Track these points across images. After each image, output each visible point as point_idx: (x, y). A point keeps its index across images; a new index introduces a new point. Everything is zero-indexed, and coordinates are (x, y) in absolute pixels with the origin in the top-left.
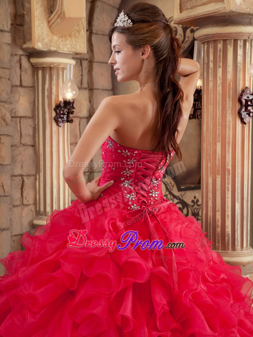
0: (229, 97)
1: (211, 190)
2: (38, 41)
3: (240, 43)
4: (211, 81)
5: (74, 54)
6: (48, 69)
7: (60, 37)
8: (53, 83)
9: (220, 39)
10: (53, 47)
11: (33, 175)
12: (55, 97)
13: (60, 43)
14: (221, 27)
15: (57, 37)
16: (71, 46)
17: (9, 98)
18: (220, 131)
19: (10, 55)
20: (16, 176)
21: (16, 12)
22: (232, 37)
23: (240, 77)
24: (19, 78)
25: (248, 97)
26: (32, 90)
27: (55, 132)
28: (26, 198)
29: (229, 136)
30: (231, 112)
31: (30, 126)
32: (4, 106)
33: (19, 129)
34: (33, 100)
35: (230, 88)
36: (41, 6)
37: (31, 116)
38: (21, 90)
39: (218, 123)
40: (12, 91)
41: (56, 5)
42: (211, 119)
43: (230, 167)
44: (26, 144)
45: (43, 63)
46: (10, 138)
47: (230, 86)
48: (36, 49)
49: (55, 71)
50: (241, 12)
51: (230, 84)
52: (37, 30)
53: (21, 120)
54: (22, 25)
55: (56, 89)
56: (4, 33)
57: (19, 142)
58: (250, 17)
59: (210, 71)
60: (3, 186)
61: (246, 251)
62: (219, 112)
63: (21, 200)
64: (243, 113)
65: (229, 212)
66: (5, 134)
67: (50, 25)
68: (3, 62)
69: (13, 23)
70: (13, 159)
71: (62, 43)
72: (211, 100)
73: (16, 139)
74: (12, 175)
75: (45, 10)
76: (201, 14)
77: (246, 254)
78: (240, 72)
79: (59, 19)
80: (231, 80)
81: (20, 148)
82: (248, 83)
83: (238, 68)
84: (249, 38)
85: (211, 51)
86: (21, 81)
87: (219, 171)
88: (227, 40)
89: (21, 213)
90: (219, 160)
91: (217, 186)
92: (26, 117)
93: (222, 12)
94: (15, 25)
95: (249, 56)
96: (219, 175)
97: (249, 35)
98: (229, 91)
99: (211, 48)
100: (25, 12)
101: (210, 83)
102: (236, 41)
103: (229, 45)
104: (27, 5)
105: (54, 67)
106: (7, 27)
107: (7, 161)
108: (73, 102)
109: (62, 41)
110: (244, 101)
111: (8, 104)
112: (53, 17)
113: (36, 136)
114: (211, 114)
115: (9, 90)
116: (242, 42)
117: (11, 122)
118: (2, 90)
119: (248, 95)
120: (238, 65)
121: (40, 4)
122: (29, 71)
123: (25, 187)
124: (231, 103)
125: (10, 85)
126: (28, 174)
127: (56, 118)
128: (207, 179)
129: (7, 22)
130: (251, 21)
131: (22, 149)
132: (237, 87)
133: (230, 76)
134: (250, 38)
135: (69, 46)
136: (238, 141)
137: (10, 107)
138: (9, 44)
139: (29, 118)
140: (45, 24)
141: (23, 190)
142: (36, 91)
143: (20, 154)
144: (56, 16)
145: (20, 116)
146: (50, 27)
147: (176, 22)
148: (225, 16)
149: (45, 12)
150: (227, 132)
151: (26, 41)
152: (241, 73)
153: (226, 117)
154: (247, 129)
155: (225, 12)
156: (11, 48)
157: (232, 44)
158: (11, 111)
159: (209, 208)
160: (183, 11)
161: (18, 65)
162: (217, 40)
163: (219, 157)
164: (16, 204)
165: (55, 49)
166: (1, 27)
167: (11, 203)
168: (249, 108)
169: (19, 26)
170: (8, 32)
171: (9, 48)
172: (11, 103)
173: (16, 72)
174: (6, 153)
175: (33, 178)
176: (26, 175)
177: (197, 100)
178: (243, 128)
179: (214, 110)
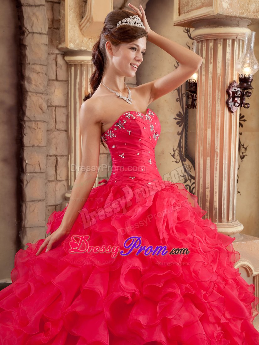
0: (219, 90)
1: (202, 170)
2: (70, 42)
3: (229, 42)
6: (79, 65)
7: (90, 39)
8: (83, 78)
9: (211, 38)
10: (83, 47)
11: (66, 156)
12: (84, 90)
13: (90, 44)
14: (212, 28)
15: (87, 39)
17: (45, 90)
18: (211, 118)
19: (47, 54)
20: (51, 156)
21: (53, 17)
22: (221, 37)
23: (228, 72)
24: (55, 73)
25: (235, 90)
26: (66, 83)
28: (59, 175)
29: (218, 123)
30: (220, 103)
31: (64, 114)
32: (41, 96)
33: (54, 116)
34: (66, 92)
35: (219, 81)
36: (74, 12)
37: (65, 106)
38: (56, 83)
39: (208, 112)
40: (49, 84)
41: (86, 11)
42: (203, 108)
43: (218, 150)
44: (60, 129)
45: (74, 61)
46: (46, 124)
47: (220, 79)
48: (68, 49)
49: (85, 67)
50: (228, 15)
52: (70, 32)
53: (56, 109)
54: (58, 29)
55: (85, 83)
56: (42, 35)
57: (54, 128)
58: (237, 19)
60: (39, 164)
61: (231, 223)
62: (210, 102)
63: (56, 176)
64: (230, 103)
65: (216, 189)
66: (42, 120)
67: (81, 29)
68: (41, 60)
69: (50, 27)
70: (49, 142)
71: (91, 43)
72: (203, 92)
73: (52, 125)
74: (48, 155)
75: (77, 15)
76: (195, 17)
77: (230, 226)
78: (228, 67)
79: (88, 23)
80: (220, 74)
81: (55, 133)
82: (236, 77)
83: (227, 64)
84: (236, 38)
85: (204, 49)
86: (56, 75)
87: (209, 154)
88: (217, 39)
89: (55, 188)
90: (209, 144)
91: (207, 167)
92: (60, 106)
93: (212, 15)
94: (52, 29)
95: (237, 53)
96: (209, 157)
97: (237, 35)
98: (219, 84)
99: (204, 46)
100: (61, 18)
101: (203, 76)
102: (225, 40)
103: (219, 44)
104: (62, 11)
105: (84, 64)
106: (45, 30)
107: (43, 143)
110: (231, 93)
111: (45, 95)
112: (84, 22)
113: (69, 123)
114: (203, 104)
115: (46, 84)
116: (231, 41)
117: (48, 110)
118: (40, 84)
119: (235, 88)
120: (227, 61)
121: (72, 10)
122: (64, 67)
123: (58, 166)
124: (220, 95)
125: (47, 79)
126: (61, 155)
128: (199, 160)
129: (45, 26)
130: (239, 23)
131: (56, 133)
132: (226, 81)
133: (219, 71)
134: (238, 38)
136: (226, 127)
137: (47, 97)
138: (46, 45)
139: (64, 107)
140: (77, 27)
141: (57, 168)
142: (70, 84)
143: (54, 137)
144: (86, 21)
145: (55, 105)
146: (81, 30)
147: (175, 24)
148: (215, 19)
149: (77, 17)
150: (216, 119)
151: (61, 42)
152: (229, 69)
153: (216, 107)
154: (234, 117)
155: (214, 15)
156: (48, 48)
157: (222, 43)
158: (47, 101)
159: (200, 186)
160: (181, 14)
161: (54, 62)
162: (209, 39)
163: (209, 141)
164: (51, 179)
165: (85, 49)
166: (40, 31)
167: (46, 178)
168: (236, 99)
169: (56, 29)
170: (46, 34)
171: (47, 48)
172: (48, 94)
173: (52, 68)
174: (42, 136)
175: (66, 158)
176: (60, 156)
177: (195, 92)
178: (231, 117)
179: (206, 100)
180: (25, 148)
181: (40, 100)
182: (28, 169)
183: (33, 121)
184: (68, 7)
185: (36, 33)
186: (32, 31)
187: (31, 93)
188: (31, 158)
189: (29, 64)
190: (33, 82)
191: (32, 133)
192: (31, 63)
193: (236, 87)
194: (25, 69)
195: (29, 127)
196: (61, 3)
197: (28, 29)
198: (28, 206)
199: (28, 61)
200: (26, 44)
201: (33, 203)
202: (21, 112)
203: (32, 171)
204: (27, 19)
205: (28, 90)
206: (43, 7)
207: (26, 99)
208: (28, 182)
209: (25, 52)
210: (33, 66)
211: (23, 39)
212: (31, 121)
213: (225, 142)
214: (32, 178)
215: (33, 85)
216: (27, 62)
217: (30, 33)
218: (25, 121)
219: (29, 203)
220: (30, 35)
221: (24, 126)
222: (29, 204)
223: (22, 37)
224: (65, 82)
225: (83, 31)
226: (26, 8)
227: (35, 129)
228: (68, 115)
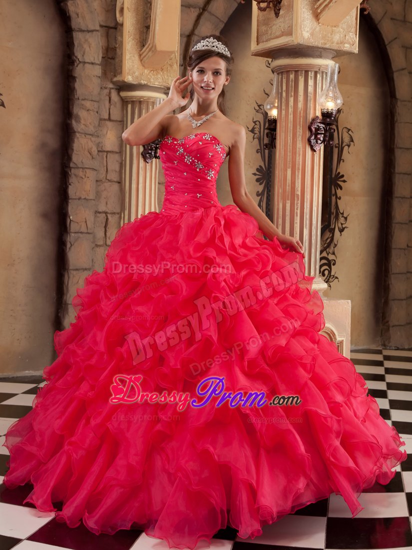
0: (300, 125)
1: (281, 216)
2: (128, 74)
3: (311, 74)
5: (166, 89)
6: (138, 103)
7: (151, 71)
9: (291, 70)
10: (143, 81)
11: (118, 213)
13: (151, 77)
14: (292, 59)
15: (149, 71)
16: (163, 80)
17: (96, 131)
18: (291, 157)
19: (99, 88)
20: (100, 213)
21: (108, 45)
22: (302, 68)
23: (310, 106)
24: (108, 111)
25: (318, 126)
27: (141, 168)
28: (109, 238)
29: (299, 162)
30: (301, 140)
31: (117, 161)
32: (91, 139)
33: (105, 164)
35: (300, 117)
36: (133, 39)
37: (118, 151)
38: (109, 124)
39: (288, 150)
40: (100, 125)
41: (149, 38)
42: (283, 147)
43: (299, 193)
44: (112, 180)
45: (132, 97)
46: (95, 172)
47: (301, 114)
48: (125, 82)
50: (309, 44)
52: (128, 63)
53: (108, 155)
54: (113, 58)
56: (95, 66)
57: (105, 178)
58: (319, 50)
60: (86, 222)
62: (290, 139)
63: (105, 239)
64: (312, 141)
66: (91, 167)
67: (141, 59)
68: (92, 95)
69: (104, 56)
70: (98, 194)
71: (153, 77)
72: (283, 128)
73: (102, 174)
74: (96, 211)
75: (137, 43)
76: (274, 47)
78: (311, 101)
79: (150, 53)
80: (301, 109)
81: (105, 184)
82: (319, 112)
83: (309, 97)
84: (319, 70)
85: (284, 81)
86: (109, 114)
87: (289, 197)
88: (298, 71)
90: (289, 186)
92: (113, 152)
93: (291, 44)
94: (106, 58)
95: (320, 86)
96: (289, 200)
97: (319, 67)
99: (285, 78)
100: (117, 46)
101: (283, 112)
102: (307, 72)
103: (300, 76)
104: (119, 38)
105: (144, 101)
106: (98, 60)
107: (92, 196)
109: (154, 75)
110: (313, 130)
111: (95, 137)
112: (145, 51)
113: (122, 172)
114: (283, 141)
115: (97, 124)
116: (313, 73)
117: (98, 156)
118: (90, 123)
120: (309, 95)
121: (132, 37)
122: (119, 105)
123: (109, 226)
124: (301, 131)
125: (98, 118)
126: (112, 212)
127: (143, 154)
128: (278, 205)
129: (98, 55)
130: (322, 54)
131: (107, 184)
132: (308, 116)
133: (300, 105)
134: (321, 70)
135: (160, 80)
136: (308, 167)
137: (97, 140)
138: (99, 77)
139: (117, 153)
140: (137, 57)
141: (107, 229)
143: (105, 190)
144: (148, 49)
145: (106, 150)
146: (141, 61)
147: (253, 54)
149: (137, 45)
150: (297, 158)
151: (116, 74)
152: (312, 103)
153: (296, 144)
154: (317, 156)
155: (293, 45)
156: (101, 81)
157: (304, 74)
158: (98, 145)
160: (260, 43)
161: (108, 98)
162: (289, 71)
163: (289, 182)
164: (98, 244)
165: (146, 83)
166: (92, 60)
167: (93, 242)
168: (319, 136)
169: (111, 59)
170: (99, 65)
171: (99, 81)
172: (99, 137)
173: (105, 105)
174: (90, 187)
175: (117, 216)
176: (110, 213)
177: (274, 129)
178: (313, 156)
179: (286, 138)
180: (70, 201)
181: (90, 144)
182: (73, 227)
183: (81, 168)
184: (128, 34)
185: (88, 63)
186: (83, 61)
187: (80, 134)
188: (76, 214)
189: (79, 99)
190: (82, 121)
191: (79, 182)
193: (319, 123)
194: (73, 105)
195: (75, 175)
196: (118, 29)
197: (78, 57)
198: (71, 276)
199: (78, 96)
200: (76, 76)
201: (77, 272)
202: (66, 157)
203: (77, 231)
204: (78, 46)
205: (76, 130)
206: (97, 32)
207: (73, 142)
208: (71, 245)
209: (74, 85)
210: (83, 102)
211: (72, 70)
212: (78, 168)
213: (307, 184)
214: (77, 240)
215: (82, 124)
216: (76, 97)
217: (80, 62)
218: (70, 168)
220: (81, 65)
221: (70, 173)
222: (72, 273)
223: (71, 68)
224: (120, 123)
225: (144, 62)
226: (77, 33)
227: (82, 178)
228: (121, 164)
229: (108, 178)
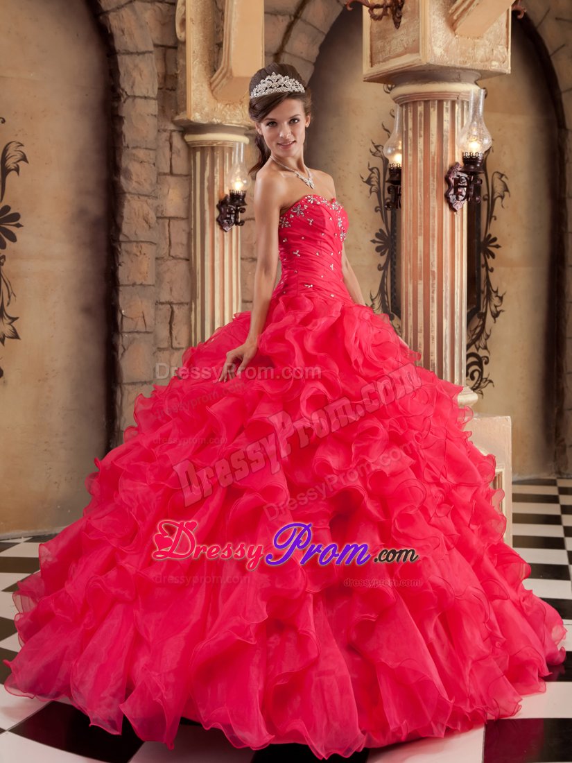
0: (433, 176)
1: (412, 302)
2: (195, 110)
3: (447, 105)
4: (410, 155)
5: (248, 129)
6: (210, 149)
7: (226, 105)
8: (215, 170)
9: (419, 99)
10: (216, 119)
11: (187, 304)
12: (218, 189)
13: (227, 113)
14: (420, 85)
15: (223, 105)
16: (243, 116)
17: (153, 191)
18: (422, 220)
19: (156, 131)
20: (162, 303)
21: (166, 71)
22: (434, 97)
23: (446, 150)
24: (169, 162)
25: (459, 176)
26: (187, 180)
27: (217, 239)
28: (176, 338)
29: (434, 227)
30: (435, 196)
31: (184, 230)
32: (146, 201)
33: (168, 235)
34: (187, 194)
35: (434, 164)
36: (200, 62)
37: (185, 217)
38: (170, 179)
39: (419, 211)
40: (159, 181)
41: (221, 60)
42: (410, 206)
43: (435, 269)
44: (178, 257)
45: (201, 142)
46: (154, 247)
47: (434, 161)
48: (191, 122)
49: (218, 152)
50: (442, 64)
51: (434, 158)
52: (194, 95)
53: (171, 223)
54: (173, 89)
55: (220, 178)
56: (149, 101)
57: (168, 254)
58: (457, 71)
59: (409, 142)
60: (143, 317)
62: (420, 195)
63: (170, 340)
64: (451, 197)
65: (434, 333)
66: (148, 240)
67: (212, 89)
68: (146, 141)
69: (161, 87)
70: (159, 278)
71: (229, 113)
72: (410, 180)
73: (164, 248)
74: (157, 302)
75: (206, 67)
79: (224, 80)
80: (435, 153)
81: (169, 263)
84: (458, 98)
85: (410, 116)
86: (171, 166)
87: (421, 275)
88: (429, 101)
89: (170, 361)
90: (421, 260)
92: (177, 218)
93: (418, 65)
94: (164, 90)
95: (460, 121)
96: (421, 279)
97: (458, 94)
98: (433, 167)
99: (410, 112)
100: (178, 72)
101: (409, 158)
102: (440, 102)
103: (432, 108)
104: (181, 61)
105: (217, 147)
106: (153, 92)
107: (150, 280)
108: (244, 196)
109: (229, 110)
110: (453, 181)
111: (153, 199)
112: (217, 78)
113: (191, 246)
114: (410, 199)
115: (154, 180)
116: (449, 103)
117: (157, 224)
118: (145, 180)
119: (459, 173)
120: (444, 133)
121: (198, 59)
122: (183, 153)
123: (175, 321)
124: (435, 183)
125: (156, 173)
126: (179, 302)
127: (219, 219)
128: (407, 287)
129: (153, 85)
130: (461, 77)
131: (170, 263)
132: (444, 162)
133: (433, 148)
135: (239, 117)
137: (156, 203)
138: (155, 116)
139: (183, 219)
140: (206, 87)
141: (173, 326)
142: (193, 181)
143: (168, 270)
144: (221, 76)
145: (168, 216)
146: (212, 91)
147: (366, 79)
148: (424, 70)
149: (205, 70)
150: (431, 221)
151: (179, 110)
153: (429, 203)
154: (458, 219)
155: (421, 66)
156: (158, 121)
157: (436, 106)
158: (157, 209)
159: (409, 329)
160: (374, 65)
161: (168, 144)
162: (416, 101)
163: (421, 255)
164: (162, 346)
165: (219, 121)
166: (144, 93)
167: (155, 344)
168: (460, 190)
169: (171, 90)
170: (154, 99)
171: (156, 120)
172: (157, 198)
173: (164, 154)
174: (148, 267)
175: (186, 307)
176: (177, 303)
177: (399, 182)
178: (453, 218)
179: (415, 194)
180: (121, 288)
181: (146, 208)
182: (126, 325)
183: (134, 241)
184: (192, 54)
185: (139, 97)
186: (132, 94)
187: (131, 196)
188: (130, 307)
189: (128, 147)
190: (134, 177)
191: (132, 262)
192: (130, 146)
193: (460, 171)
194: (120, 156)
195: (127, 252)
196: (179, 49)
197: (126, 90)
198: (126, 393)
199: (126, 143)
200: (123, 115)
201: (134, 386)
202: (114, 228)
203: (132, 330)
204: (125, 75)
205: (126, 190)
206: (151, 54)
207: (123, 206)
208: (125, 350)
209: (121, 128)
210: (134, 151)
211: (117, 107)
212: (130, 242)
213: (446, 257)
214: (131, 343)
215: (134, 182)
216: (125, 144)
217: (128, 96)
218: (120, 242)
219: (127, 387)
220: (129, 101)
221: (120, 250)
223: (116, 104)
224: (185, 178)
225: (216, 93)
226: (124, 57)
227: (137, 256)
228: (189, 234)
229: (172, 254)
